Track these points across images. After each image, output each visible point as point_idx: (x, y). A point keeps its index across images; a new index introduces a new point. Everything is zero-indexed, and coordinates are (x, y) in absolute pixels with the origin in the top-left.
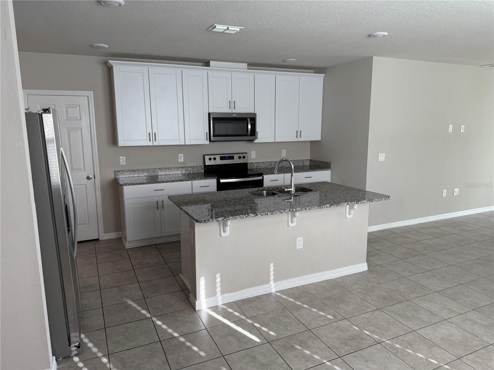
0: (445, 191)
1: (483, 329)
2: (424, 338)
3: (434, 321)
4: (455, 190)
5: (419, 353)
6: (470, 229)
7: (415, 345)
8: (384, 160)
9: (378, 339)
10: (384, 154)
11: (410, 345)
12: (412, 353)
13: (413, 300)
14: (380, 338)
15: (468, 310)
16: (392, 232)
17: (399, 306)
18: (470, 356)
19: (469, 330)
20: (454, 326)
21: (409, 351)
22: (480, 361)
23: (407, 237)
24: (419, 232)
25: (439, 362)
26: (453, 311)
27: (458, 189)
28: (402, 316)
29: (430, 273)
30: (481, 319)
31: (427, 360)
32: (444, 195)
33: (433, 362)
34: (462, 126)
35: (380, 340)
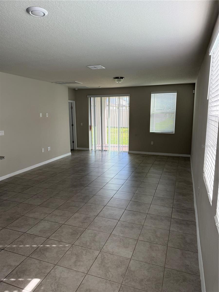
0: (43, 149)
1: (60, 218)
2: (30, 235)
3: (36, 223)
4: (48, 148)
5: (27, 245)
6: (57, 167)
7: (25, 241)
8: (4, 135)
9: (2, 247)
10: (3, 131)
11: (22, 242)
12: (22, 247)
13: (25, 215)
14: (3, 246)
15: (54, 210)
16: (15, 177)
17: (17, 221)
18: (53, 235)
19: (53, 221)
20: (46, 221)
21: (21, 246)
22: (58, 235)
23: (24, 179)
24: (31, 174)
25: (38, 245)
26: (46, 213)
27: (50, 147)
28: (18, 227)
29: (35, 196)
30: (59, 213)
31: (31, 247)
32: (43, 151)
33: (35, 247)
34: (47, 114)
35: (3, 247)
